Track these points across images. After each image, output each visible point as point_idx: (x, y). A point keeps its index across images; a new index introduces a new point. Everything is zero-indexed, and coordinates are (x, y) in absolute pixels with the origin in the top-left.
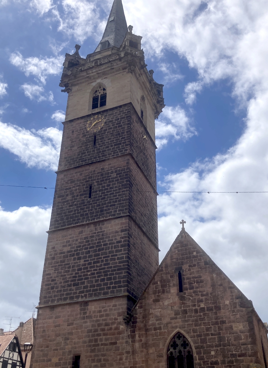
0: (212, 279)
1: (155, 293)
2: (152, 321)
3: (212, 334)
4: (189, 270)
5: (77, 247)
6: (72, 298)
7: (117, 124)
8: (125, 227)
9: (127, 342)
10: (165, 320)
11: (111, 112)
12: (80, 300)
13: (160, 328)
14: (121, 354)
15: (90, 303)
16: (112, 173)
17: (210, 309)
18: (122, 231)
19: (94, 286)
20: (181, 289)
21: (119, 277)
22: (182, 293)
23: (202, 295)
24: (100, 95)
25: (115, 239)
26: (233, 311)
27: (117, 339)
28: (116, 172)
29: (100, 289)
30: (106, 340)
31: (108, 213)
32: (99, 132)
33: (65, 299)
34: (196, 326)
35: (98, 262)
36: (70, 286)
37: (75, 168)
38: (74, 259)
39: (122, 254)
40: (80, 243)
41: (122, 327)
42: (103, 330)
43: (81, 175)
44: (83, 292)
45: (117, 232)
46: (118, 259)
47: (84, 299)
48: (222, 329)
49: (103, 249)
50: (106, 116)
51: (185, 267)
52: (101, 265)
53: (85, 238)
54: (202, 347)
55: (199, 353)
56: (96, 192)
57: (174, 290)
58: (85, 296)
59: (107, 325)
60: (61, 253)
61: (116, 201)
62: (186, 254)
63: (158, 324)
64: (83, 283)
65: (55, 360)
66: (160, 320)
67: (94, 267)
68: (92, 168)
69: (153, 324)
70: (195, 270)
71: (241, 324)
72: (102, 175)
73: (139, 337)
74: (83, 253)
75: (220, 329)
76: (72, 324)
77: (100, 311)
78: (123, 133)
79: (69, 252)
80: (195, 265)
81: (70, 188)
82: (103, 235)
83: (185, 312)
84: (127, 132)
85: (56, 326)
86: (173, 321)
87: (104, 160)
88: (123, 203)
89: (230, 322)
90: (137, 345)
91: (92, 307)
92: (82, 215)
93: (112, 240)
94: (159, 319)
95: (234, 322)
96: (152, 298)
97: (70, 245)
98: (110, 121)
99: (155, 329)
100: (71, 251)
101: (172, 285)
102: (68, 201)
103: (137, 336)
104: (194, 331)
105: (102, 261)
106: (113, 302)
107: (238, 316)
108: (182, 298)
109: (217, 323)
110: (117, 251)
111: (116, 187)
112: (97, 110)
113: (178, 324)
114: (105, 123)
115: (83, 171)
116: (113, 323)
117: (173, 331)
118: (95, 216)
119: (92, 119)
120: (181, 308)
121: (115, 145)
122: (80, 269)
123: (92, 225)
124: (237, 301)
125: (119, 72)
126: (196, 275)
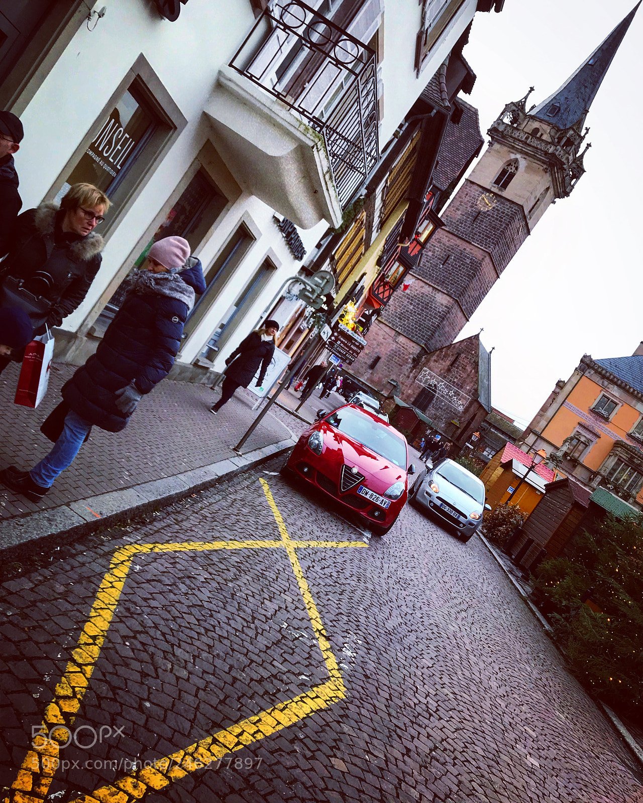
1: (438, 356)
4: (464, 358)
5: (415, 295)
6: (393, 325)
7: (500, 217)
8: (449, 305)
9: (407, 370)
10: (433, 373)
11: (503, 201)
12: (397, 329)
14: (402, 373)
15: (401, 336)
16: (468, 258)
17: (457, 385)
19: (409, 327)
20: (452, 365)
21: (425, 334)
23: (459, 376)
24: (510, 171)
27: (404, 364)
28: (471, 259)
29: (412, 333)
30: (398, 361)
31: (445, 287)
32: (484, 212)
33: (390, 322)
34: (445, 386)
35: (420, 315)
36: (396, 316)
37: (448, 232)
38: (408, 302)
39: (436, 321)
40: (417, 294)
42: (399, 355)
43: (448, 241)
44: (401, 326)
46: (432, 322)
47: (399, 331)
49: (428, 309)
50: (498, 201)
51: (463, 355)
52: (420, 318)
53: (422, 293)
54: (440, 398)
55: (437, 399)
58: (402, 329)
59: (403, 354)
61: (456, 283)
62: (469, 349)
64: (405, 321)
65: (367, 351)
67: (416, 316)
68: (459, 242)
70: (466, 360)
72: (461, 254)
74: (415, 302)
76: (385, 339)
77: (404, 344)
78: (498, 229)
80: (468, 358)
81: (435, 246)
82: (433, 300)
83: (445, 377)
84: (501, 231)
85: (376, 334)
87: (470, 243)
88: (459, 288)
90: (411, 375)
91: (401, 339)
92: (430, 275)
93: (436, 307)
96: (435, 358)
97: (411, 290)
98: (497, 210)
100: (409, 295)
101: (449, 359)
102: (428, 255)
103: (414, 370)
104: (443, 389)
105: (423, 317)
106: (414, 345)
108: (449, 369)
111: (463, 272)
112: (495, 189)
114: (494, 208)
115: (452, 239)
116: (407, 355)
118: (438, 283)
120: (445, 373)
121: (486, 236)
122: (408, 311)
123: (431, 288)
124: (473, 391)
125: (539, 163)
126: (464, 364)
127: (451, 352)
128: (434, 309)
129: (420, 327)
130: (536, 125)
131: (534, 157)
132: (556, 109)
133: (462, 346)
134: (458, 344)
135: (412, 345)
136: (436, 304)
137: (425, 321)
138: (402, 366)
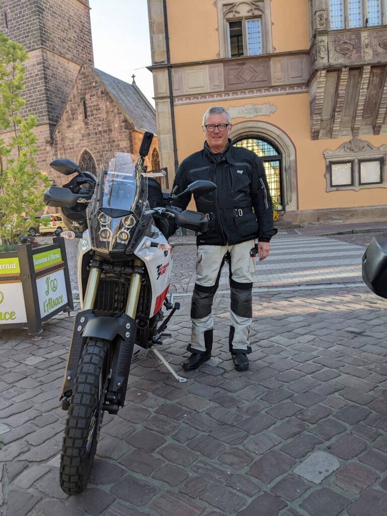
0: (106, 107)
2: (67, 142)
3: (107, 151)
4: (91, 99)
8: (40, 60)
10: (76, 142)
13: (73, 148)
17: (105, 132)
20: (86, 117)
21: (41, 108)
22: (86, 120)
23: (100, 121)
25: (34, 72)
26: (120, 132)
27: (46, 157)
34: (96, 144)
39: (41, 87)
45: (34, 65)
48: (113, 147)
51: (87, 97)
54: (101, 160)
56: (11, 20)
57: (81, 117)
61: (29, 32)
62: (88, 85)
63: (72, 145)
66: (73, 141)
69: (69, 145)
70: (94, 99)
71: (125, 142)
73: (60, 155)
75: (112, 146)
80: (94, 95)
83: (89, 135)
86: (81, 142)
88: (35, 34)
89: (118, 141)
93: (31, 74)
95: (120, 140)
96: (66, 124)
99: (70, 149)
101: (79, 113)
103: (59, 154)
104: (95, 149)
106: (40, 128)
107: (123, 136)
108: (86, 124)
109: (109, 142)
110: (36, 84)
111: (27, 15)
113: (85, 144)
116: (42, 146)
117: (82, 149)
120: (86, 132)
124: (123, 124)
126: (95, 104)
127: (75, 103)
128: (31, 77)
129: (32, 106)
133: (80, 87)
134: (75, 89)
135: (39, 130)
136: (29, 71)
137: (32, 96)
138: (46, 160)
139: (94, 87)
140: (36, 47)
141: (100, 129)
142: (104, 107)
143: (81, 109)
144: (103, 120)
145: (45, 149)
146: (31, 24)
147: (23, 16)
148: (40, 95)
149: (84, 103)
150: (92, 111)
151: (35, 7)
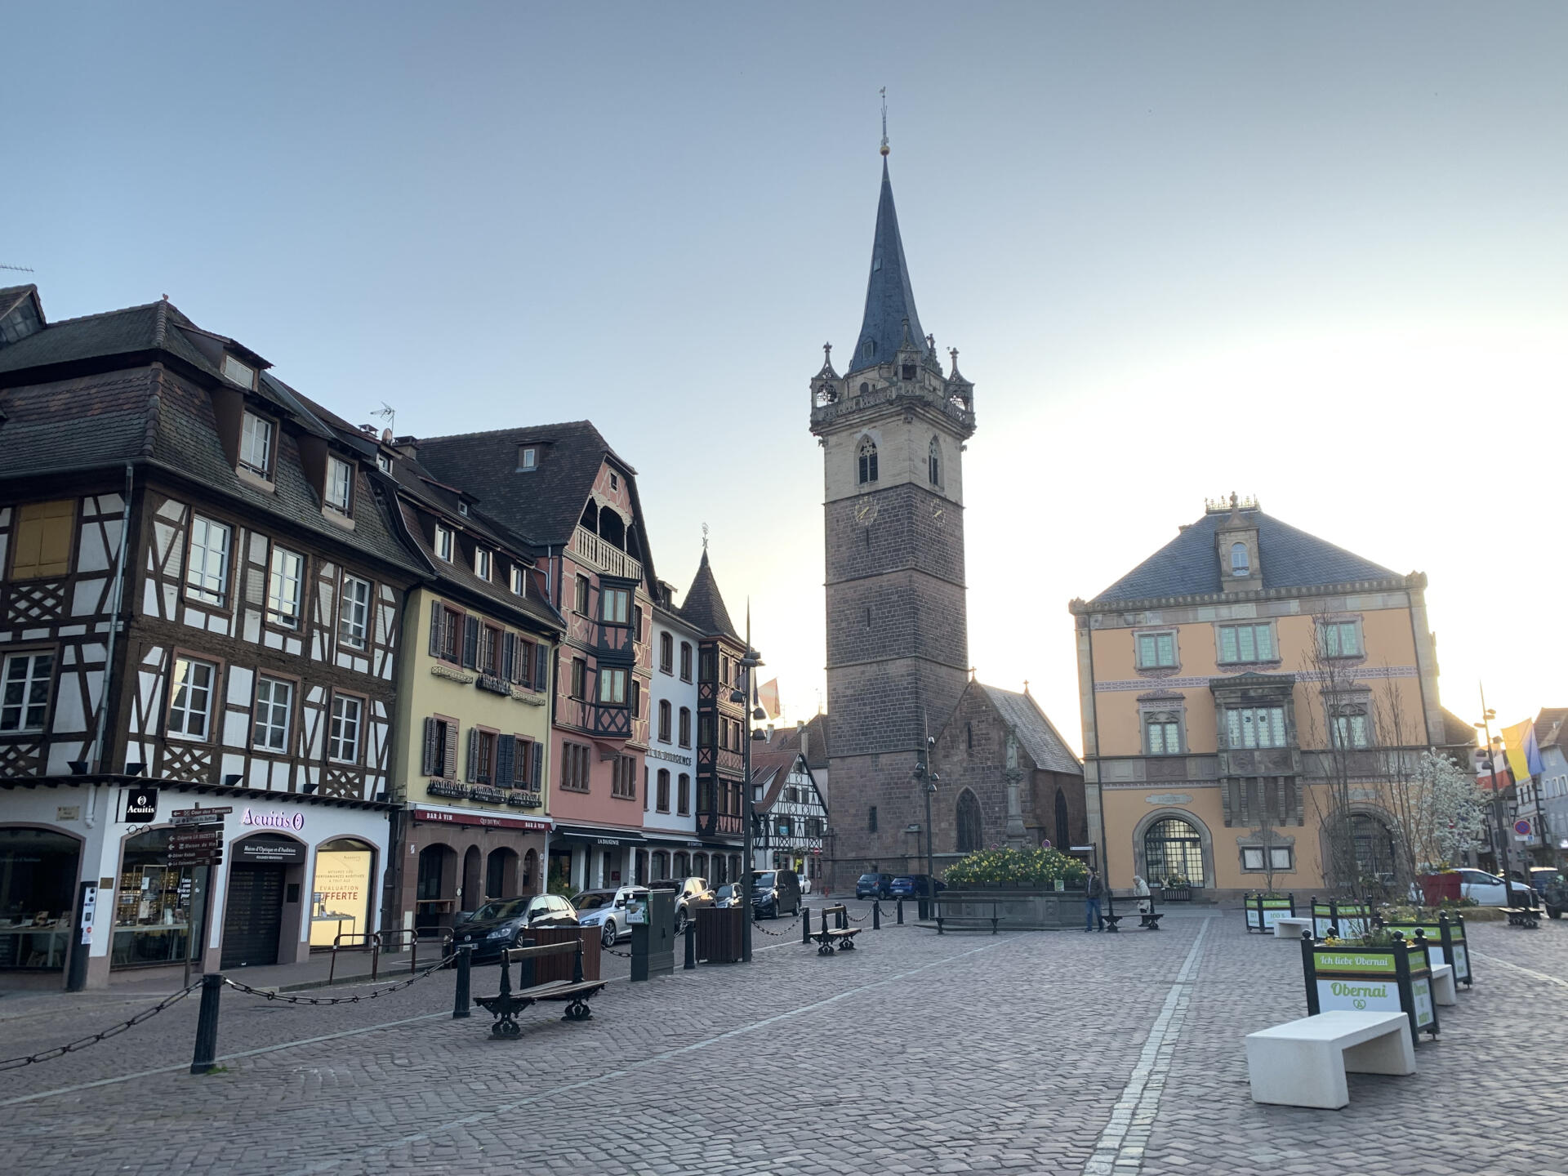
0: (1000, 737)
1: (944, 748)
2: (942, 776)
4: (978, 726)
5: (861, 690)
6: (861, 749)
7: (894, 516)
8: (911, 670)
9: (919, 796)
10: (955, 777)
11: (885, 494)
12: (870, 751)
13: (950, 784)
14: (915, 807)
15: (881, 756)
16: (892, 594)
17: (996, 768)
18: (908, 675)
19: (883, 737)
20: (970, 746)
21: (908, 729)
22: (971, 750)
23: (990, 753)
24: (868, 455)
25: (902, 684)
27: (910, 793)
28: (897, 593)
29: (891, 741)
30: (900, 793)
31: (891, 650)
32: (872, 526)
33: (855, 749)
34: (983, 783)
35: (885, 710)
36: (858, 735)
37: (847, 581)
38: (859, 705)
40: (863, 685)
41: (914, 781)
42: (896, 784)
43: (855, 592)
44: (871, 743)
45: (902, 676)
46: (906, 708)
47: (874, 751)
49: (889, 696)
50: (879, 499)
51: (974, 722)
52: (889, 714)
53: (869, 680)
54: (988, 804)
55: (984, 809)
56: (875, 619)
57: (963, 747)
58: (876, 747)
59: (899, 778)
60: (844, 696)
61: (899, 636)
62: (975, 708)
63: (948, 780)
64: (872, 733)
65: (852, 811)
67: (881, 715)
68: (868, 583)
69: (944, 780)
70: (982, 726)
72: (880, 595)
74: (867, 699)
75: (1004, 787)
76: (865, 776)
77: (891, 765)
78: (903, 532)
79: (852, 696)
80: (983, 721)
81: (844, 611)
82: (888, 678)
83: (973, 769)
84: (908, 531)
85: (848, 778)
86: (962, 778)
87: (882, 574)
88: (908, 639)
91: (884, 760)
92: (862, 650)
93: (898, 685)
94: (949, 775)
96: (942, 753)
97: (853, 687)
98: (884, 510)
99: (946, 785)
100: (855, 695)
101: (961, 741)
102: (843, 629)
104: (981, 788)
105: (890, 710)
106: (904, 755)
108: (971, 755)
109: (1001, 781)
110: (904, 699)
111: (898, 615)
112: (866, 488)
113: (966, 781)
114: (879, 511)
115: (857, 587)
116: (905, 778)
117: (962, 787)
118: (878, 652)
119: (861, 502)
120: (969, 765)
121: (894, 551)
122: (867, 717)
123: (875, 665)
124: (1022, 761)
125: (893, 419)
126: (984, 732)
127: (956, 728)
128: (897, 690)
129: (895, 726)
130: (859, 380)
131: (882, 417)
132: (870, 346)
133: (965, 710)
134: (958, 712)
135: (903, 758)
136: (894, 681)
137: (896, 713)
138: (909, 797)
139: (985, 711)
140: (908, 655)
141: (989, 764)
142: (997, 737)
143: (965, 736)
144: (994, 753)
145: (909, 783)
146: (903, 627)
147: (893, 616)
148: (908, 713)
149: (969, 729)
150: (979, 740)
151: (910, 608)
